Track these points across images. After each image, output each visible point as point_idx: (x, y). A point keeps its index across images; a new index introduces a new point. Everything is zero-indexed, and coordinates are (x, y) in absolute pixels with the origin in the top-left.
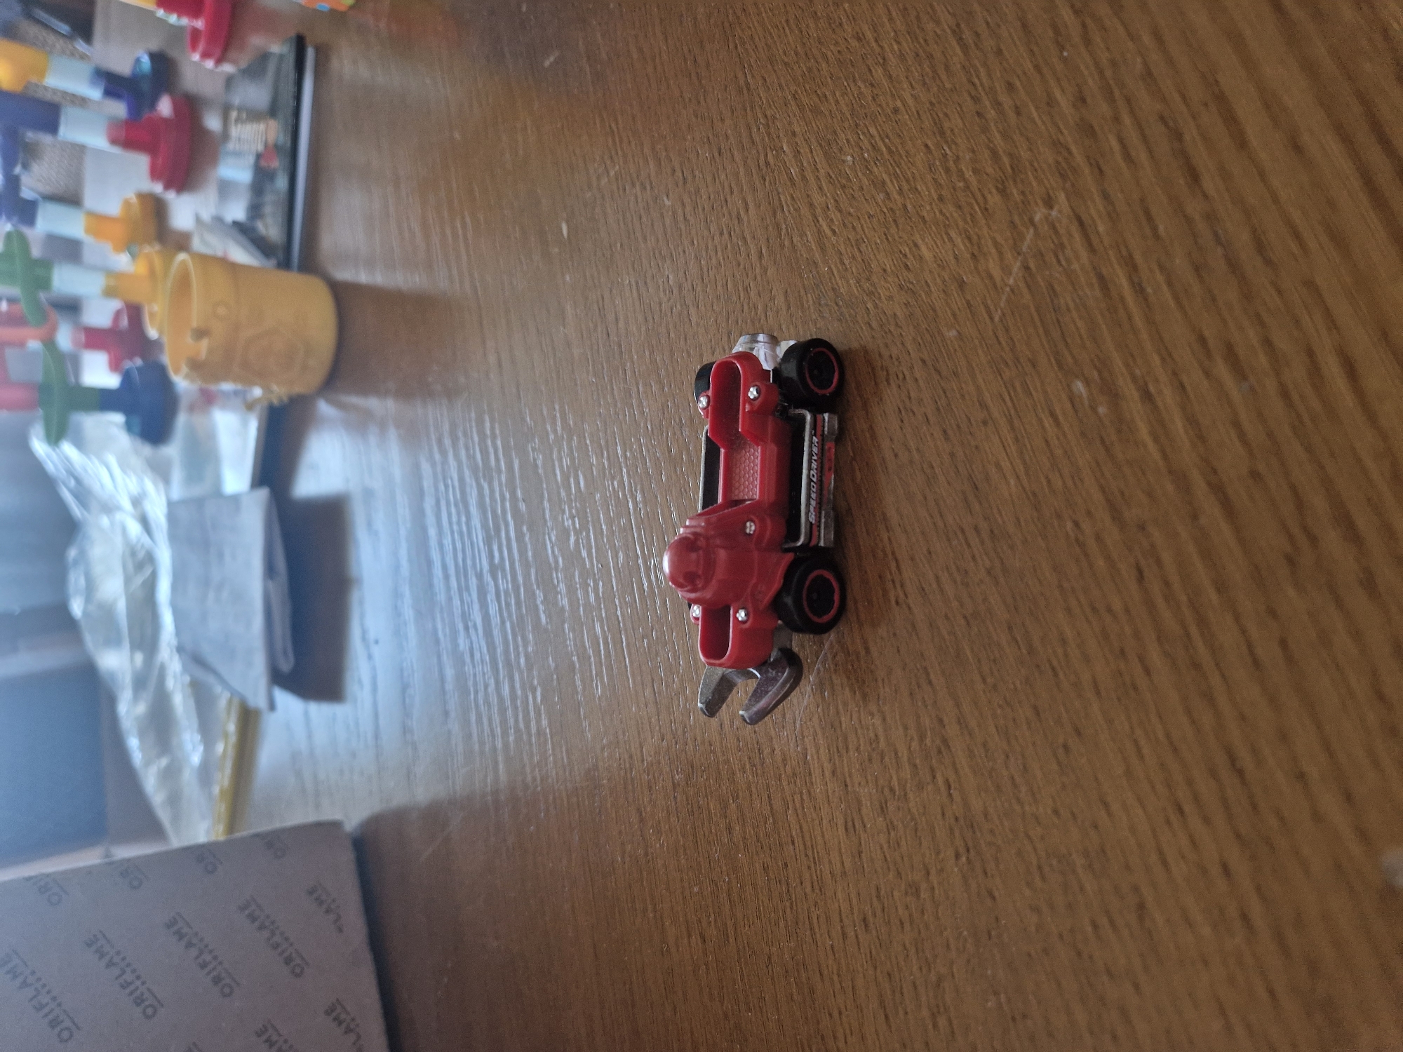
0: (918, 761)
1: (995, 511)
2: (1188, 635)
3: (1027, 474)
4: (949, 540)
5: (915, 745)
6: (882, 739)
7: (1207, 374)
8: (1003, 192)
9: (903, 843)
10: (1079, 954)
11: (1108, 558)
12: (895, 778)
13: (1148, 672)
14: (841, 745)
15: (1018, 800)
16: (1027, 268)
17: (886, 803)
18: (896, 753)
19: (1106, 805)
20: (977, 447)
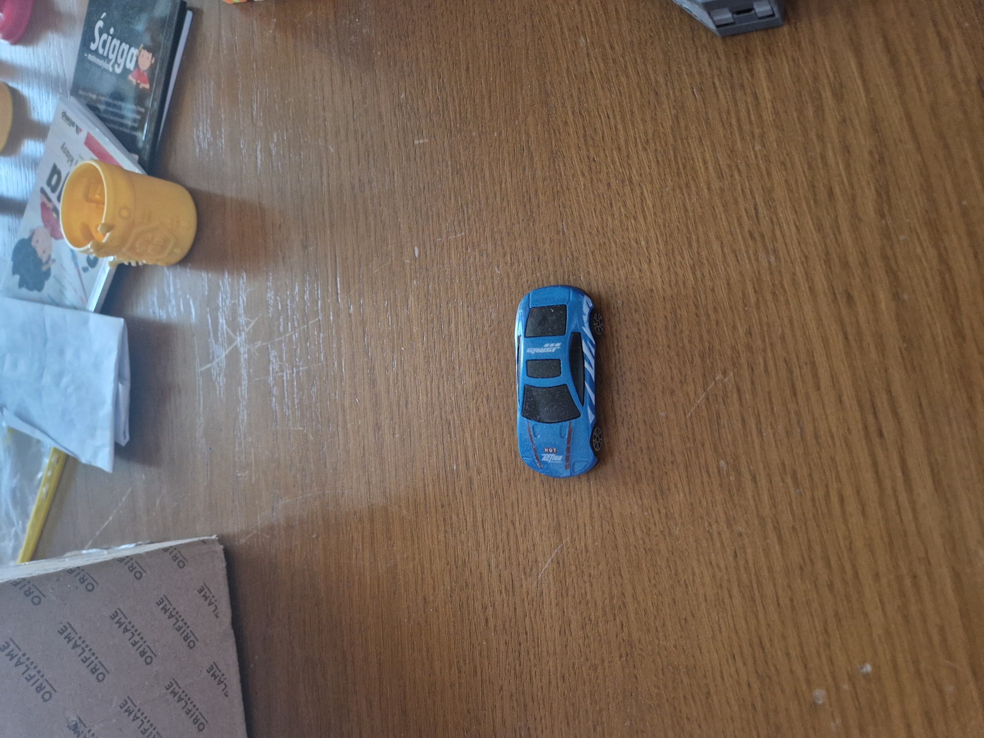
0: (607, 609)
1: (670, 505)
2: (752, 587)
3: (690, 493)
4: (643, 511)
5: (607, 602)
6: (589, 595)
7: (783, 480)
8: (702, 358)
9: (592, 645)
10: (675, 708)
11: (722, 544)
12: (593, 614)
13: (731, 597)
14: (564, 592)
15: (658, 638)
16: (708, 399)
17: (586, 625)
18: (596, 603)
19: (700, 648)
20: (666, 473)
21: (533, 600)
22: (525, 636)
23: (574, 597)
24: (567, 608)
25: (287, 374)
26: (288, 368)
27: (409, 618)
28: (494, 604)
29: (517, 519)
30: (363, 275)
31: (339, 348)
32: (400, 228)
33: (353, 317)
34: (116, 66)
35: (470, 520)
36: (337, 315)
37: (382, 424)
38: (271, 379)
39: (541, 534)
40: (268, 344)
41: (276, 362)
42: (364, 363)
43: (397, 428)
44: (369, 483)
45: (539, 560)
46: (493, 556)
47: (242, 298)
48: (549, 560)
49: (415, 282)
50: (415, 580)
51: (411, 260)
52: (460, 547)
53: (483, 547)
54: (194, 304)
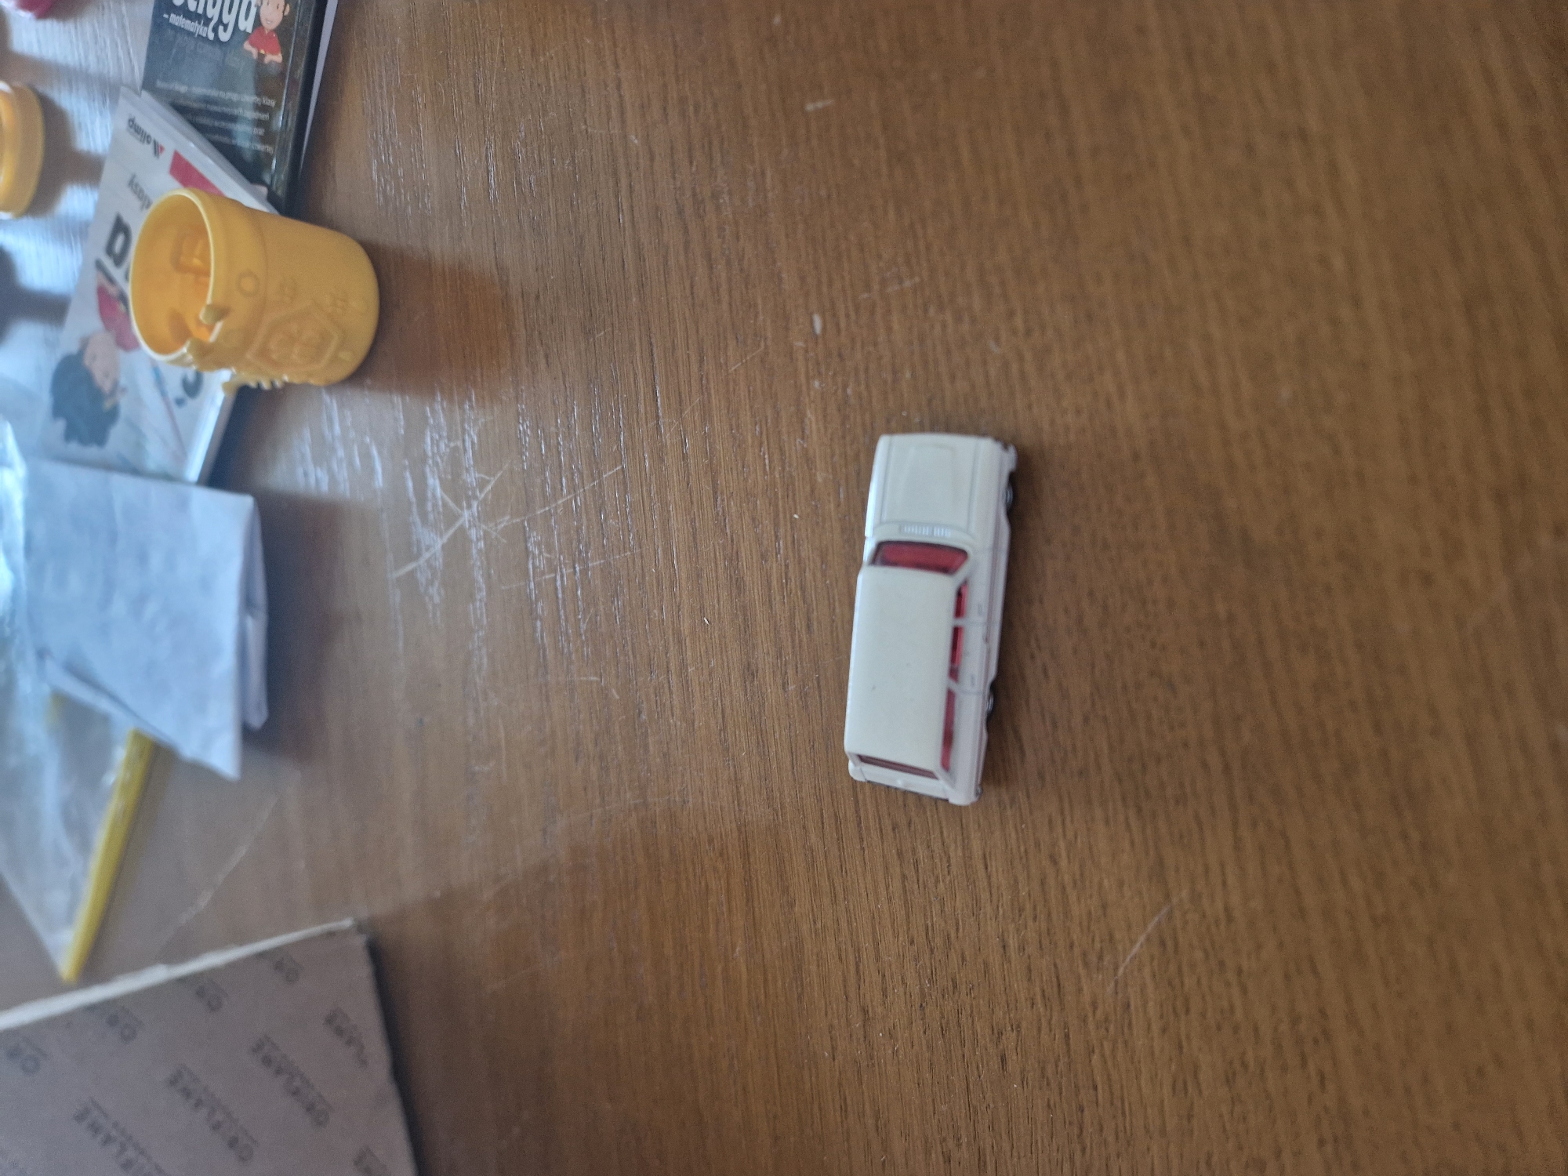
0: (1285, 1044)
5: (1284, 1027)
6: (1239, 1011)
9: (1251, 1118)
12: (1250, 1052)
14: (1179, 1005)
15: (1411, 1107)
17: (1234, 1075)
18: (1256, 1030)
21: (1107, 1020)
22: (1092, 1092)
23: (1203, 1015)
24: (1188, 1037)
25: (562, 577)
26: (565, 564)
27: (834, 1049)
28: (1019, 1026)
29: (1064, 853)
30: (707, 379)
31: (665, 522)
32: (780, 279)
33: (691, 461)
34: (221, 28)
35: (956, 853)
36: (659, 456)
37: (760, 666)
38: (532, 585)
39: (1121, 884)
40: (523, 521)
41: (541, 553)
42: (717, 547)
43: (791, 672)
44: (736, 780)
45: (1118, 936)
46: (1012, 927)
47: (469, 435)
48: (1142, 938)
49: (817, 384)
50: (843, 974)
51: (806, 341)
52: (936, 909)
53: (989, 909)
54: (380, 453)
